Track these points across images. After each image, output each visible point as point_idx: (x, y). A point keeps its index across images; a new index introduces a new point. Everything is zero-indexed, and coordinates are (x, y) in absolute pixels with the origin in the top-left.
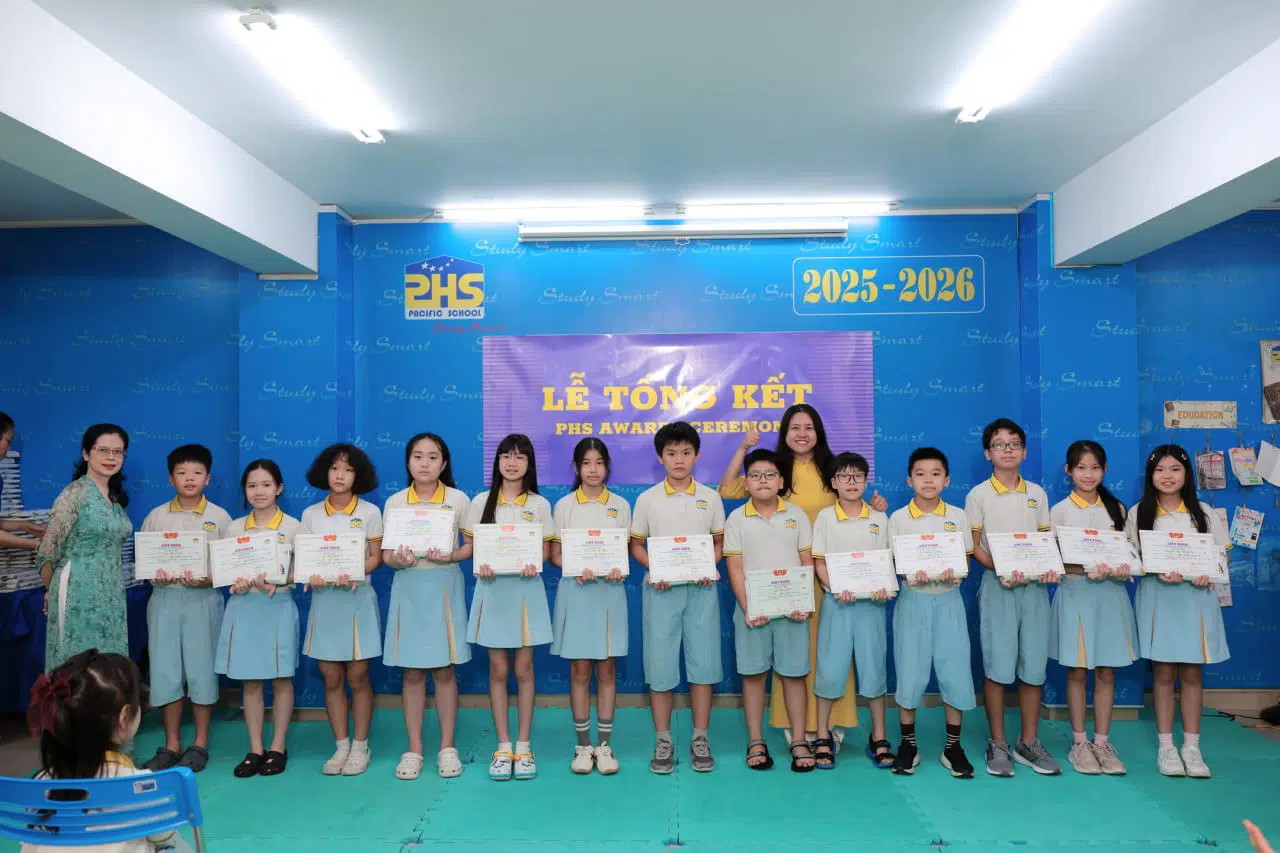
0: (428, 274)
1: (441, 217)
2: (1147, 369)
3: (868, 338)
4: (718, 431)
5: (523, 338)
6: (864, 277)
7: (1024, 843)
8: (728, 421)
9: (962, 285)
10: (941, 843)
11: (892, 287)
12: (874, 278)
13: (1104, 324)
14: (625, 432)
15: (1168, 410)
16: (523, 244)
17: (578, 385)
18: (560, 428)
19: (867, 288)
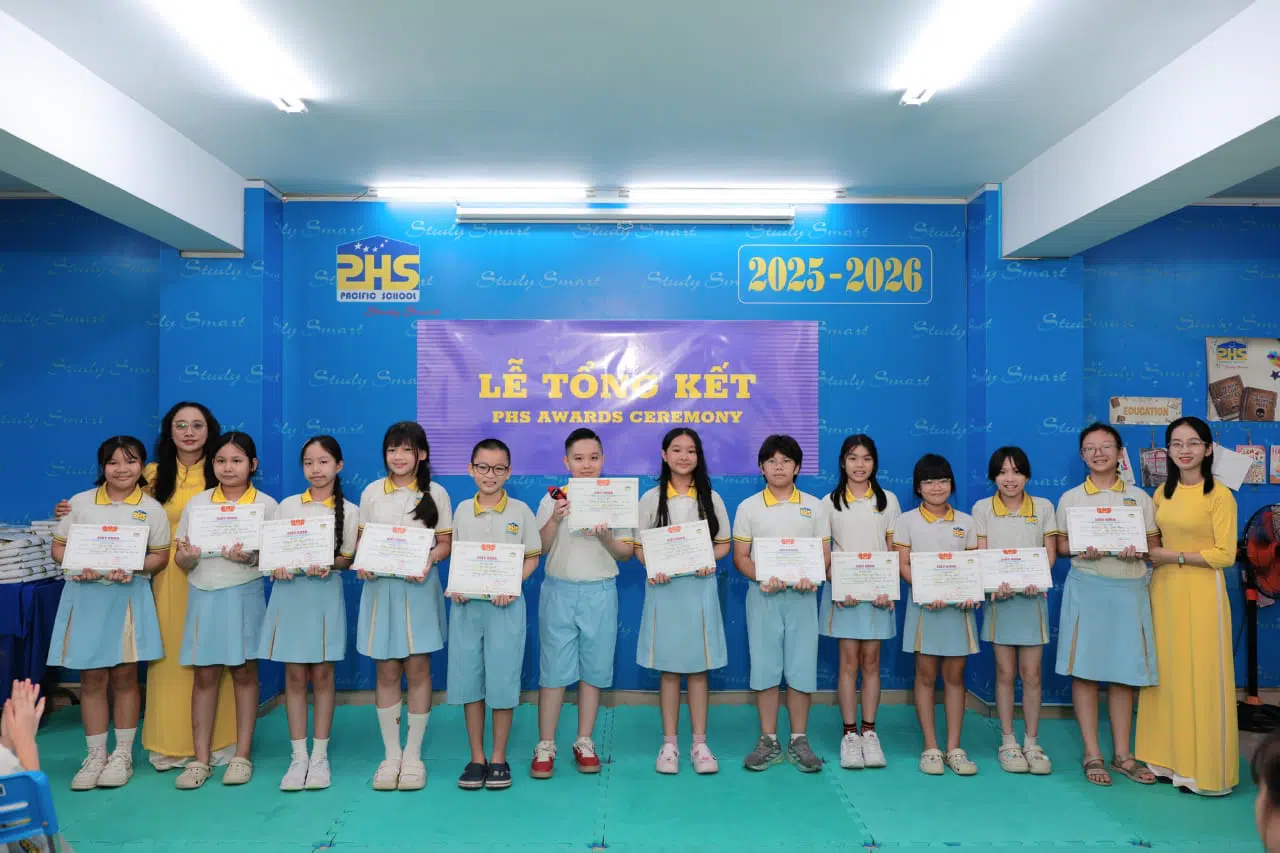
0: (361, 254)
1: (376, 196)
2: (1093, 364)
3: (814, 329)
4: (660, 421)
5: (460, 322)
6: (811, 266)
7: (958, 844)
8: (669, 411)
9: (909, 275)
10: (874, 843)
11: (838, 276)
12: (821, 267)
13: (1050, 317)
14: (564, 421)
15: (1114, 406)
16: (460, 225)
17: (516, 372)
18: (497, 416)
19: (814, 278)
